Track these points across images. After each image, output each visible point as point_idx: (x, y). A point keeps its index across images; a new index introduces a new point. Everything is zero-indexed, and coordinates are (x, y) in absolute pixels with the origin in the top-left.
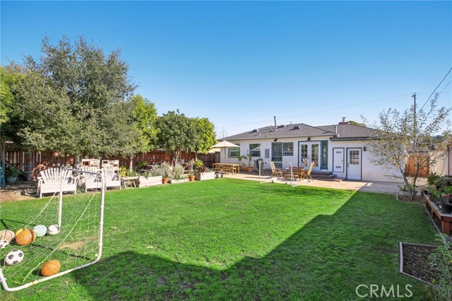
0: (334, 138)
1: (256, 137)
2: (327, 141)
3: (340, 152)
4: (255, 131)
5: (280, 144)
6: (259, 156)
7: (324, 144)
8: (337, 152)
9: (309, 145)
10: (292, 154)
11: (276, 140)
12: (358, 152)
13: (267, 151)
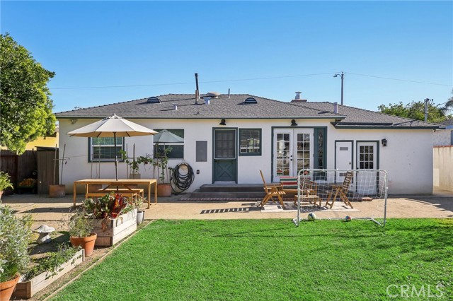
0: (338, 124)
1: (169, 114)
2: (325, 129)
3: (346, 149)
4: (153, 100)
5: (233, 131)
6: (181, 156)
7: (321, 133)
8: (341, 149)
9: (293, 134)
10: (258, 152)
11: (223, 122)
12: (372, 147)
13: (201, 146)
